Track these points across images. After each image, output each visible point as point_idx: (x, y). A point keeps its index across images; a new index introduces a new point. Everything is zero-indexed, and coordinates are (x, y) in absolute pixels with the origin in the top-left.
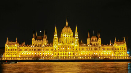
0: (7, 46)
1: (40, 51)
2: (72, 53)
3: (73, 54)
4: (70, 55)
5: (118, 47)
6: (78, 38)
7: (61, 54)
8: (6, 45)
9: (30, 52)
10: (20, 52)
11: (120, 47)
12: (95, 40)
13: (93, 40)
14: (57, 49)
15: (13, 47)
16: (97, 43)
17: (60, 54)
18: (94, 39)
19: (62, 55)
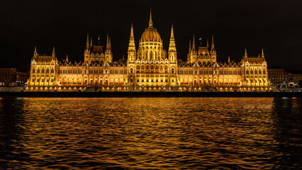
0: (35, 63)
1: (100, 76)
2: (164, 79)
3: (166, 81)
4: (159, 84)
5: (252, 67)
6: (174, 49)
7: (143, 81)
8: (33, 62)
9: (80, 76)
10: (60, 75)
11: (255, 67)
12: (206, 55)
13: (201, 55)
14: (135, 70)
15: (47, 66)
16: (209, 60)
17: (140, 80)
18: (204, 53)
19: (145, 84)
